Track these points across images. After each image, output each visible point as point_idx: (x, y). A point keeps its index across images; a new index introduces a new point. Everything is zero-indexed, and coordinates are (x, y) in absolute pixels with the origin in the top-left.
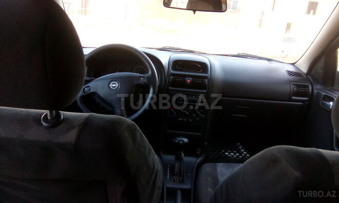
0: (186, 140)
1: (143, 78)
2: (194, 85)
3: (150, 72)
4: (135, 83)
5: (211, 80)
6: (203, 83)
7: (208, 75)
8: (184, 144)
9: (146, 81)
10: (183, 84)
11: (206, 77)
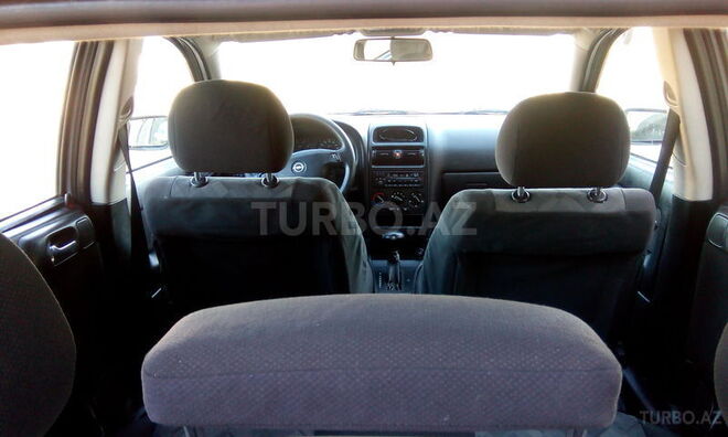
0: (400, 235)
1: (335, 156)
2: (406, 160)
3: (344, 146)
4: (326, 162)
5: (429, 151)
6: (418, 155)
7: (424, 144)
8: (398, 240)
9: (339, 158)
10: (391, 160)
11: (422, 147)
